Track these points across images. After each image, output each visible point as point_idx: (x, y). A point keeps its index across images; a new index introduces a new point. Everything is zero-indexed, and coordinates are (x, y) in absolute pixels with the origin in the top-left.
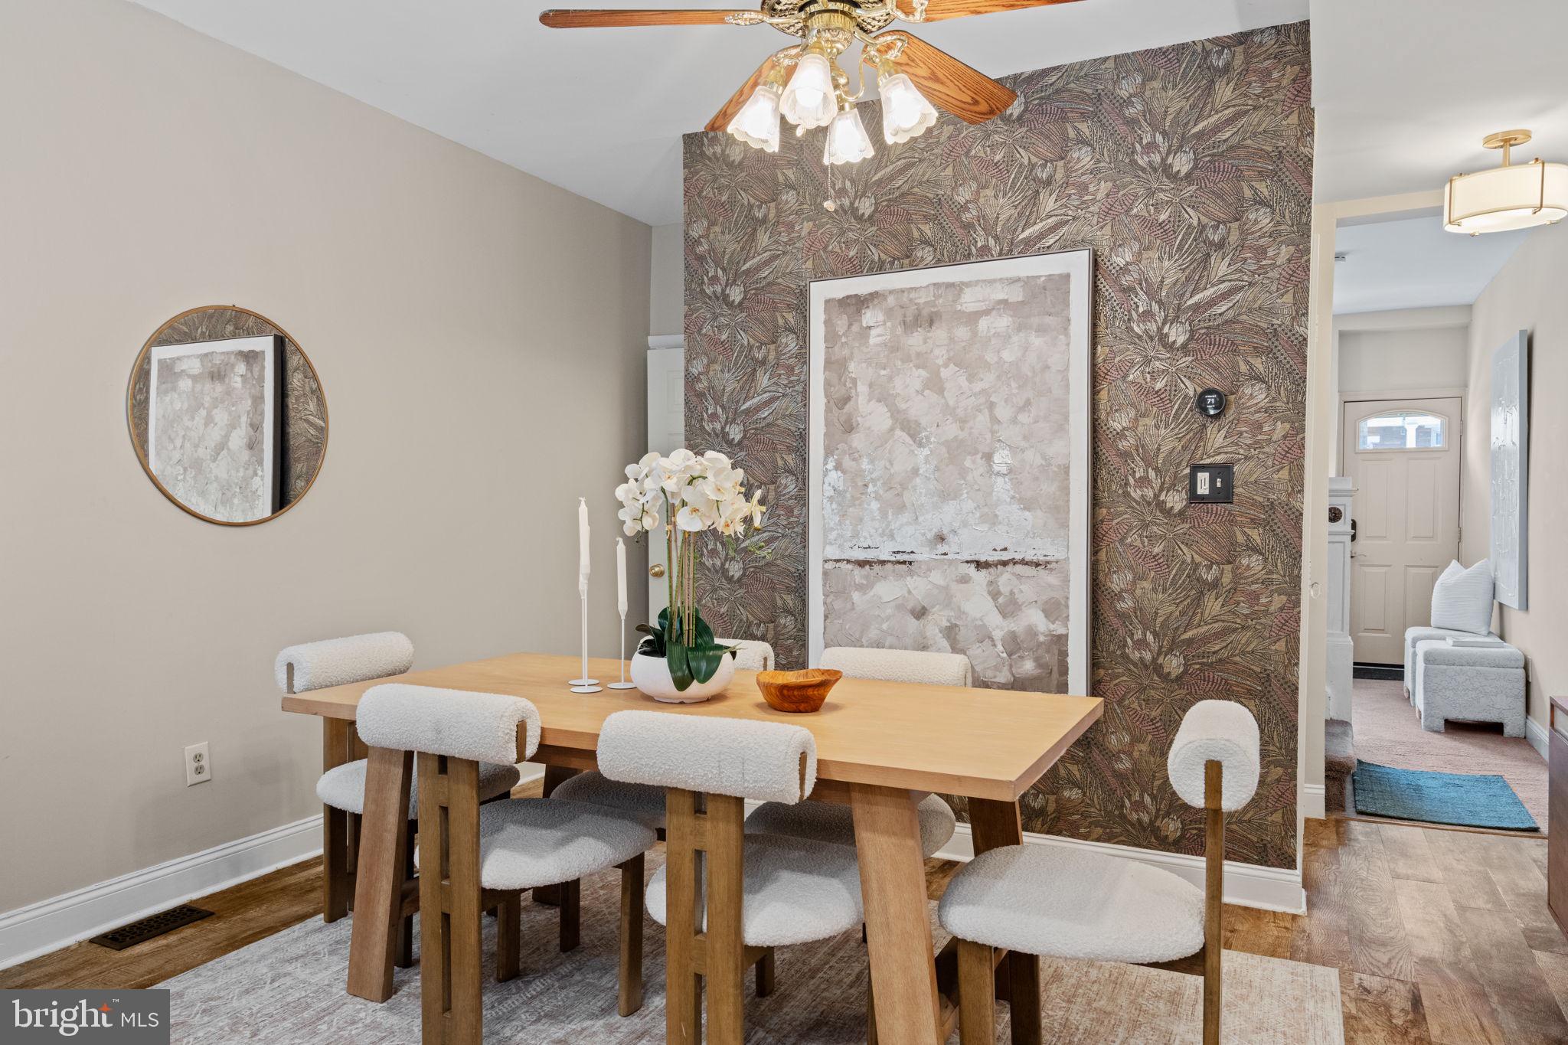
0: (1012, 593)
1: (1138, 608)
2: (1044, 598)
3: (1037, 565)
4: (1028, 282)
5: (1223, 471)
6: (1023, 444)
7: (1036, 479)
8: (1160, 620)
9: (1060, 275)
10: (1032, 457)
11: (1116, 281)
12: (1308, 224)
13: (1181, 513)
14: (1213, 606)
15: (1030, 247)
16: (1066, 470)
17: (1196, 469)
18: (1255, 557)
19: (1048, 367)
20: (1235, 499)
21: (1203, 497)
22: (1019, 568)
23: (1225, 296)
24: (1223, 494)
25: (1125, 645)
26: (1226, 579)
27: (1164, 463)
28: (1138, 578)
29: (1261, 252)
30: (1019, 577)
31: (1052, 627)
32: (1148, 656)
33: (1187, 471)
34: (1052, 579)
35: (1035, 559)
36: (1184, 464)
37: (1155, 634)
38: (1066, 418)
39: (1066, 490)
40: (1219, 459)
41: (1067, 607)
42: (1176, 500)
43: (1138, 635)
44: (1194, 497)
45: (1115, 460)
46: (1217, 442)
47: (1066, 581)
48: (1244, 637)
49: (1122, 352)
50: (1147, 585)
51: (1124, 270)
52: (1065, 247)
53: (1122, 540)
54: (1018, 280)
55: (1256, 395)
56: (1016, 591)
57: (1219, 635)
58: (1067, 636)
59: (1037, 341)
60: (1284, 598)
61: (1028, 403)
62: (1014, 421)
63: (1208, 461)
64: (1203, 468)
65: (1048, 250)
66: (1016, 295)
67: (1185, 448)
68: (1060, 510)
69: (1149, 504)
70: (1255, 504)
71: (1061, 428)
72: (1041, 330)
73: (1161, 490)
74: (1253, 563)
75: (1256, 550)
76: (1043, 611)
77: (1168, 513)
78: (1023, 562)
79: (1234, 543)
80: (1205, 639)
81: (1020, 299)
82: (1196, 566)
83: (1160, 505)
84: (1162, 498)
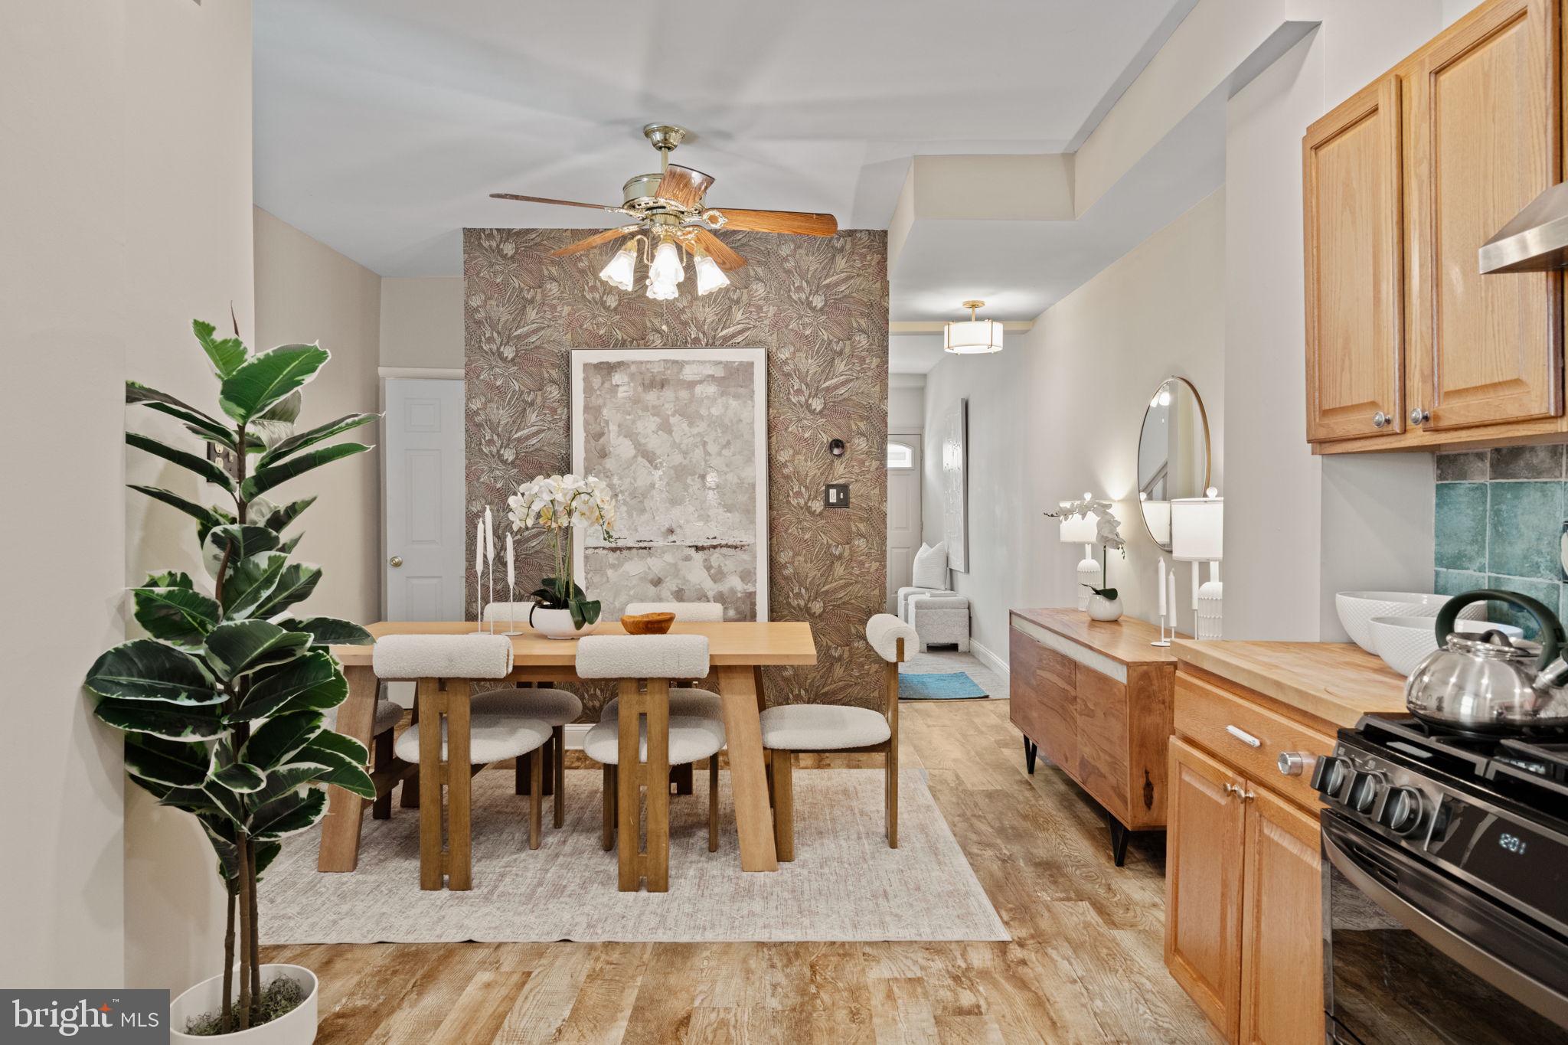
0: (720, 566)
1: (796, 573)
2: (741, 569)
3: (736, 547)
4: (727, 365)
5: (843, 488)
6: (725, 469)
7: (734, 492)
8: (809, 580)
9: (748, 363)
10: (731, 478)
11: (781, 369)
12: (887, 346)
13: (821, 514)
14: (839, 570)
15: (726, 343)
16: (753, 486)
17: (829, 487)
18: (862, 540)
19: (741, 421)
20: (851, 505)
21: (833, 504)
22: (724, 550)
23: (844, 384)
24: (844, 503)
25: (789, 597)
26: (846, 554)
27: (810, 483)
28: (796, 554)
29: (862, 360)
30: (724, 556)
31: (746, 587)
32: (802, 603)
33: (824, 488)
34: (746, 557)
35: (734, 544)
36: (822, 484)
37: (807, 589)
38: (753, 454)
39: (753, 499)
40: (842, 481)
41: (755, 574)
42: (818, 506)
43: (796, 590)
44: (828, 504)
45: (782, 481)
46: (840, 472)
47: (754, 557)
48: (857, 587)
49: (784, 413)
50: (801, 559)
51: (785, 362)
52: (749, 344)
53: (786, 531)
54: (721, 363)
55: (861, 444)
56: (722, 565)
57: (843, 587)
58: (755, 592)
59: (733, 403)
60: (878, 564)
61: (728, 443)
62: (720, 454)
63: (835, 482)
64: (833, 486)
65: (737, 345)
66: (720, 372)
67: (822, 474)
68: (749, 512)
69: (802, 508)
70: (861, 508)
71: (750, 459)
72: (736, 397)
73: (809, 500)
74: (860, 543)
75: (862, 536)
76: (741, 577)
77: (812, 513)
78: (727, 546)
79: (850, 532)
80: (835, 591)
81: (723, 375)
82: (829, 546)
83: (808, 509)
84: (809, 504)
